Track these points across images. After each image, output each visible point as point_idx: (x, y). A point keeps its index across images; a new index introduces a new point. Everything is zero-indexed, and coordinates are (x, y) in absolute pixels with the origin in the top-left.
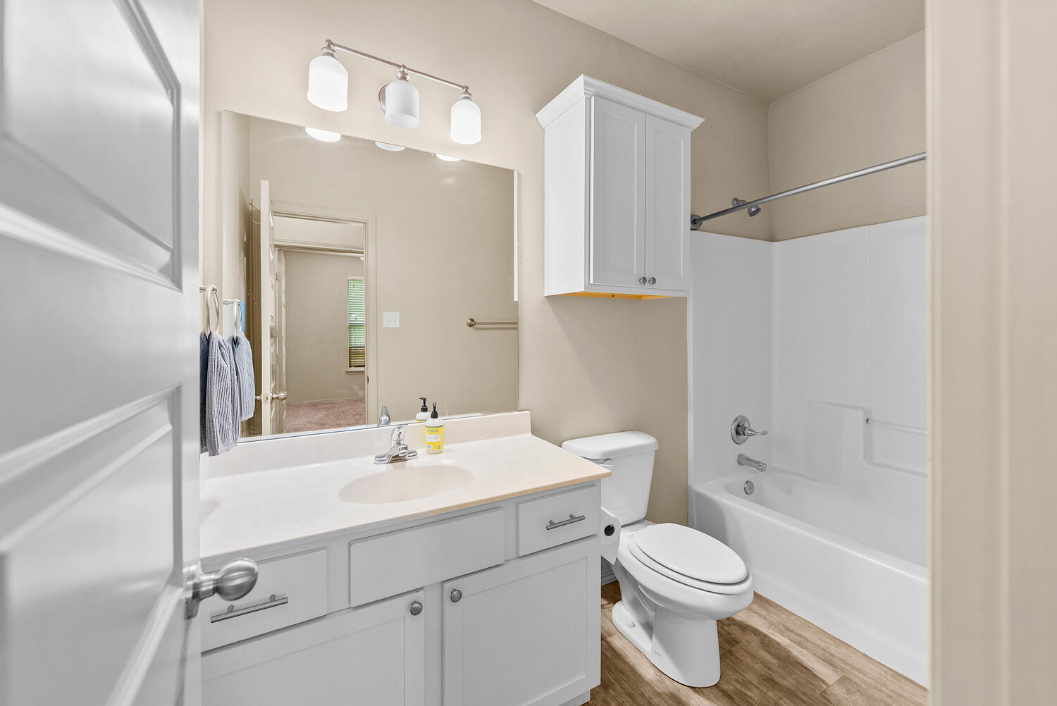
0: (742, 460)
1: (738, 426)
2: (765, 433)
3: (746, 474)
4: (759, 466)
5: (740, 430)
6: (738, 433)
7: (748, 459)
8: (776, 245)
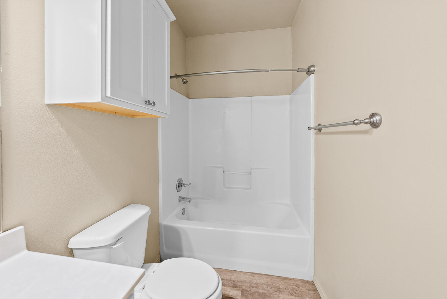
0: (181, 199)
1: (179, 183)
2: (190, 184)
3: (182, 205)
4: (189, 200)
5: (180, 185)
6: (179, 187)
7: (184, 198)
8: (190, 100)
